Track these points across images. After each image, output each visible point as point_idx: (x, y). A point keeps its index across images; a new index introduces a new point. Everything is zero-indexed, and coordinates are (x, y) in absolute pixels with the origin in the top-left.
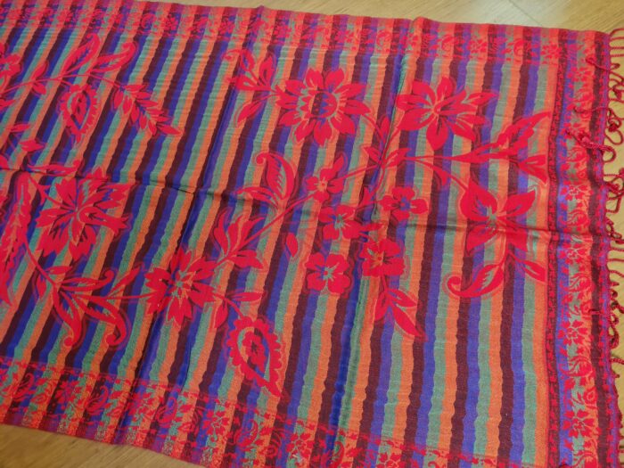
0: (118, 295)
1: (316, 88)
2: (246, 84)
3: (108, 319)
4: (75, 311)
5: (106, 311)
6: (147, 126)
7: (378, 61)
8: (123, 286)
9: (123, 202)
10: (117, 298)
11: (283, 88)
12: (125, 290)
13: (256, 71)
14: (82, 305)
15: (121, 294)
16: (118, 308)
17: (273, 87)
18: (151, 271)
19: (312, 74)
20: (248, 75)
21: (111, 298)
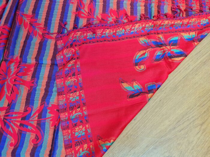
0: (35, 119)
1: (115, 18)
2: (82, 15)
3: (32, 131)
4: (13, 129)
5: (29, 127)
6: (38, 35)
7: (141, 6)
8: (37, 114)
9: (30, 73)
10: (35, 120)
11: (100, 17)
12: (38, 116)
13: (86, 9)
14: (16, 125)
15: (37, 118)
16: (36, 125)
17: (95, 17)
18: (50, 106)
19: (112, 11)
20: (82, 10)
21: (31, 121)
